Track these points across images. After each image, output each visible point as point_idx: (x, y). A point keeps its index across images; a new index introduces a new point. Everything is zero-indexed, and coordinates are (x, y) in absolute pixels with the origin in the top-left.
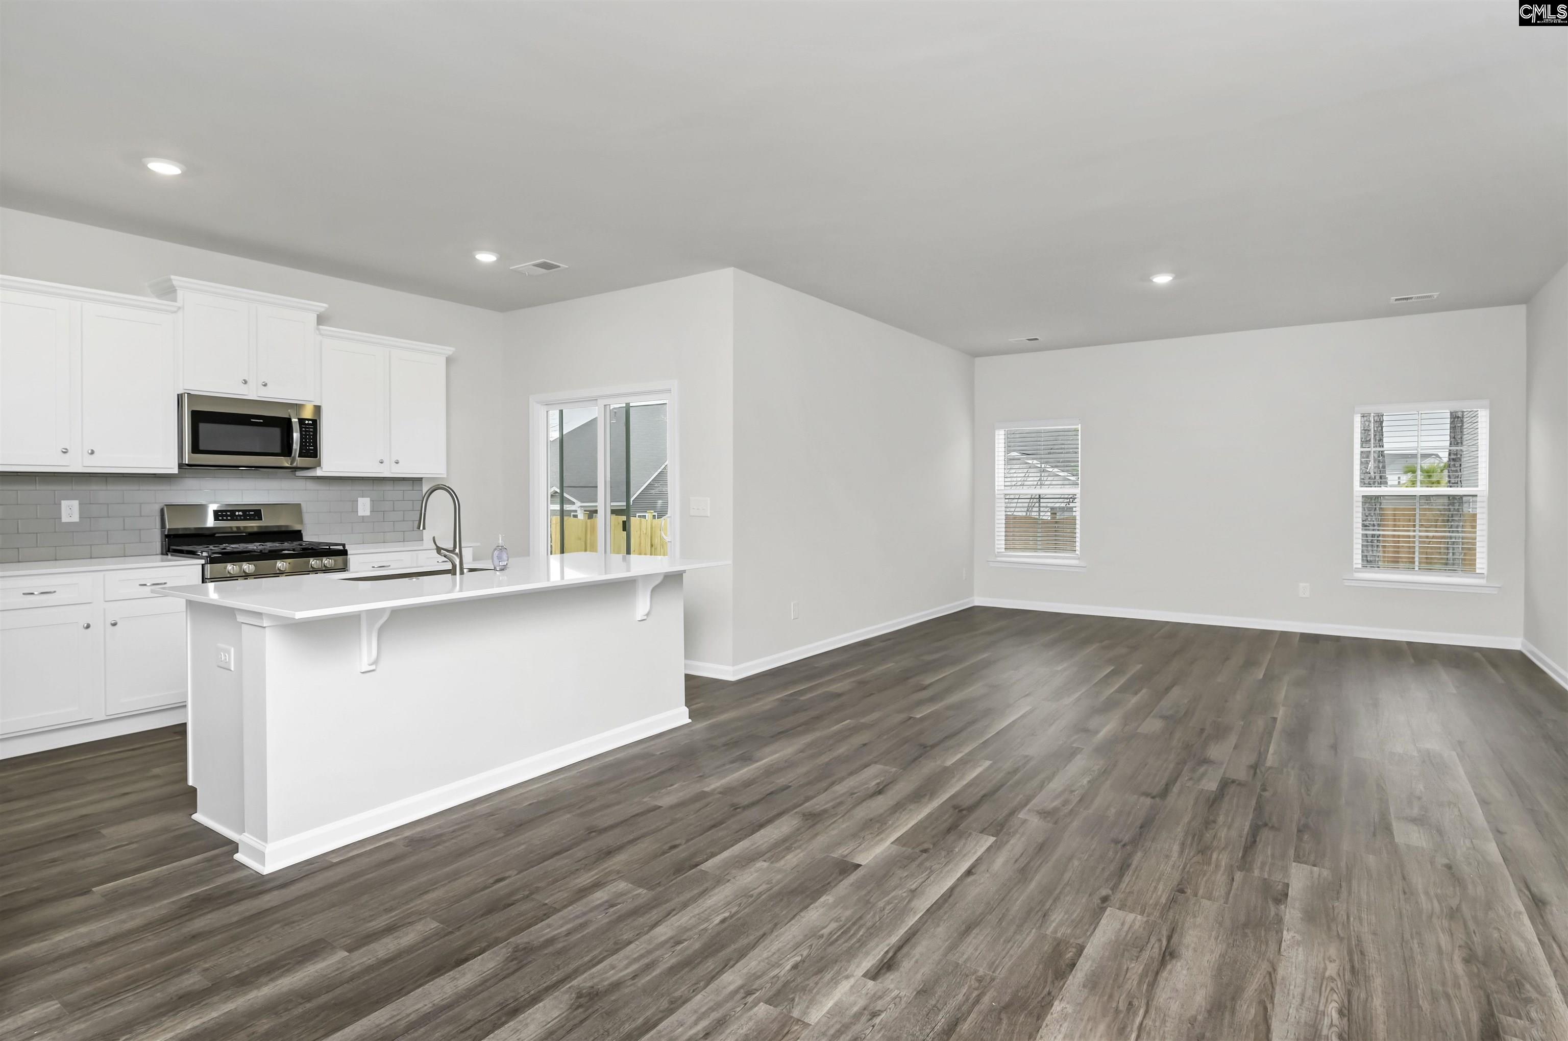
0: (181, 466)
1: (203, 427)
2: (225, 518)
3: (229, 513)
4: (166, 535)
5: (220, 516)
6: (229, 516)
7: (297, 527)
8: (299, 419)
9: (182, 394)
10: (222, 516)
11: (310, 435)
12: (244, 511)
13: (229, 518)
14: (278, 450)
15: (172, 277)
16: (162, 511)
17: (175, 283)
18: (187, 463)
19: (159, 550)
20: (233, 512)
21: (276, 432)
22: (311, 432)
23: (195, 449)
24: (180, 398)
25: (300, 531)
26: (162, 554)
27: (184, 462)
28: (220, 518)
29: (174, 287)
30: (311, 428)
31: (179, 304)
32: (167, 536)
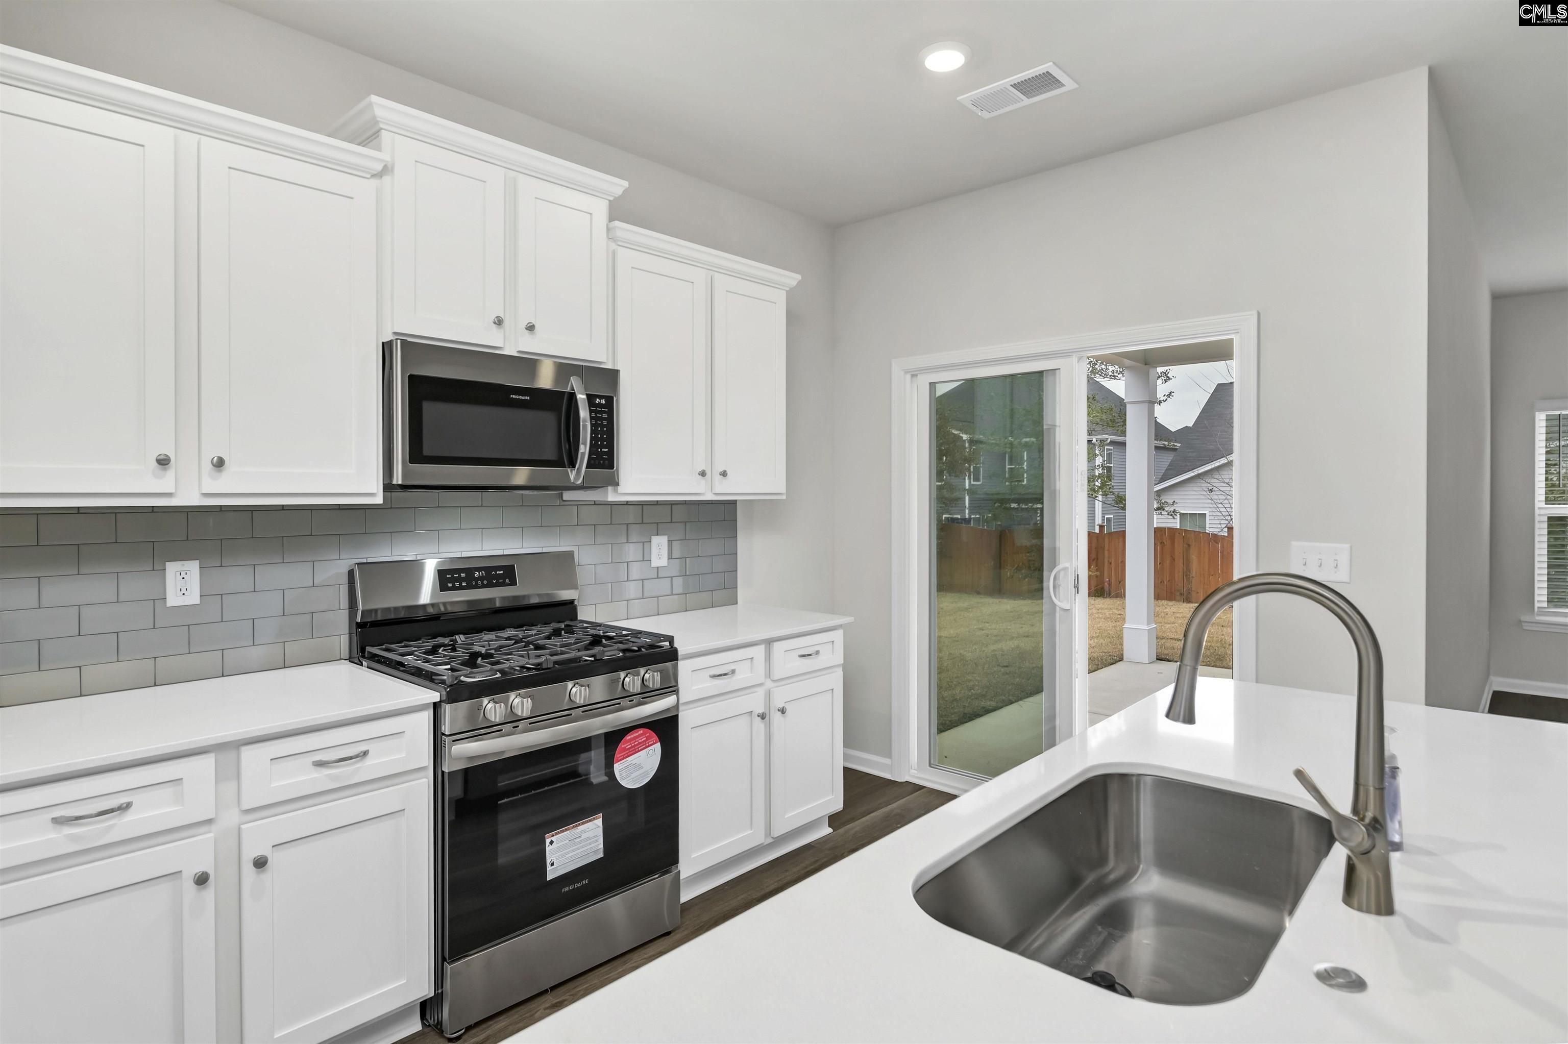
0: (388, 487)
1: (430, 409)
2: (457, 584)
3: (463, 575)
4: (357, 623)
5: (450, 580)
6: (463, 580)
7: (566, 595)
8: (587, 395)
9: (391, 341)
10: (453, 580)
11: (602, 426)
12: (488, 569)
13: (464, 584)
14: (551, 455)
15: (374, 98)
16: (351, 573)
17: (379, 113)
18: (400, 482)
19: (345, 652)
20: (470, 571)
21: (547, 420)
22: (605, 419)
23: (416, 455)
24: (387, 348)
25: (572, 602)
26: (351, 660)
27: (395, 482)
28: (450, 585)
29: (377, 122)
30: (605, 412)
31: (385, 156)
32: (359, 625)
